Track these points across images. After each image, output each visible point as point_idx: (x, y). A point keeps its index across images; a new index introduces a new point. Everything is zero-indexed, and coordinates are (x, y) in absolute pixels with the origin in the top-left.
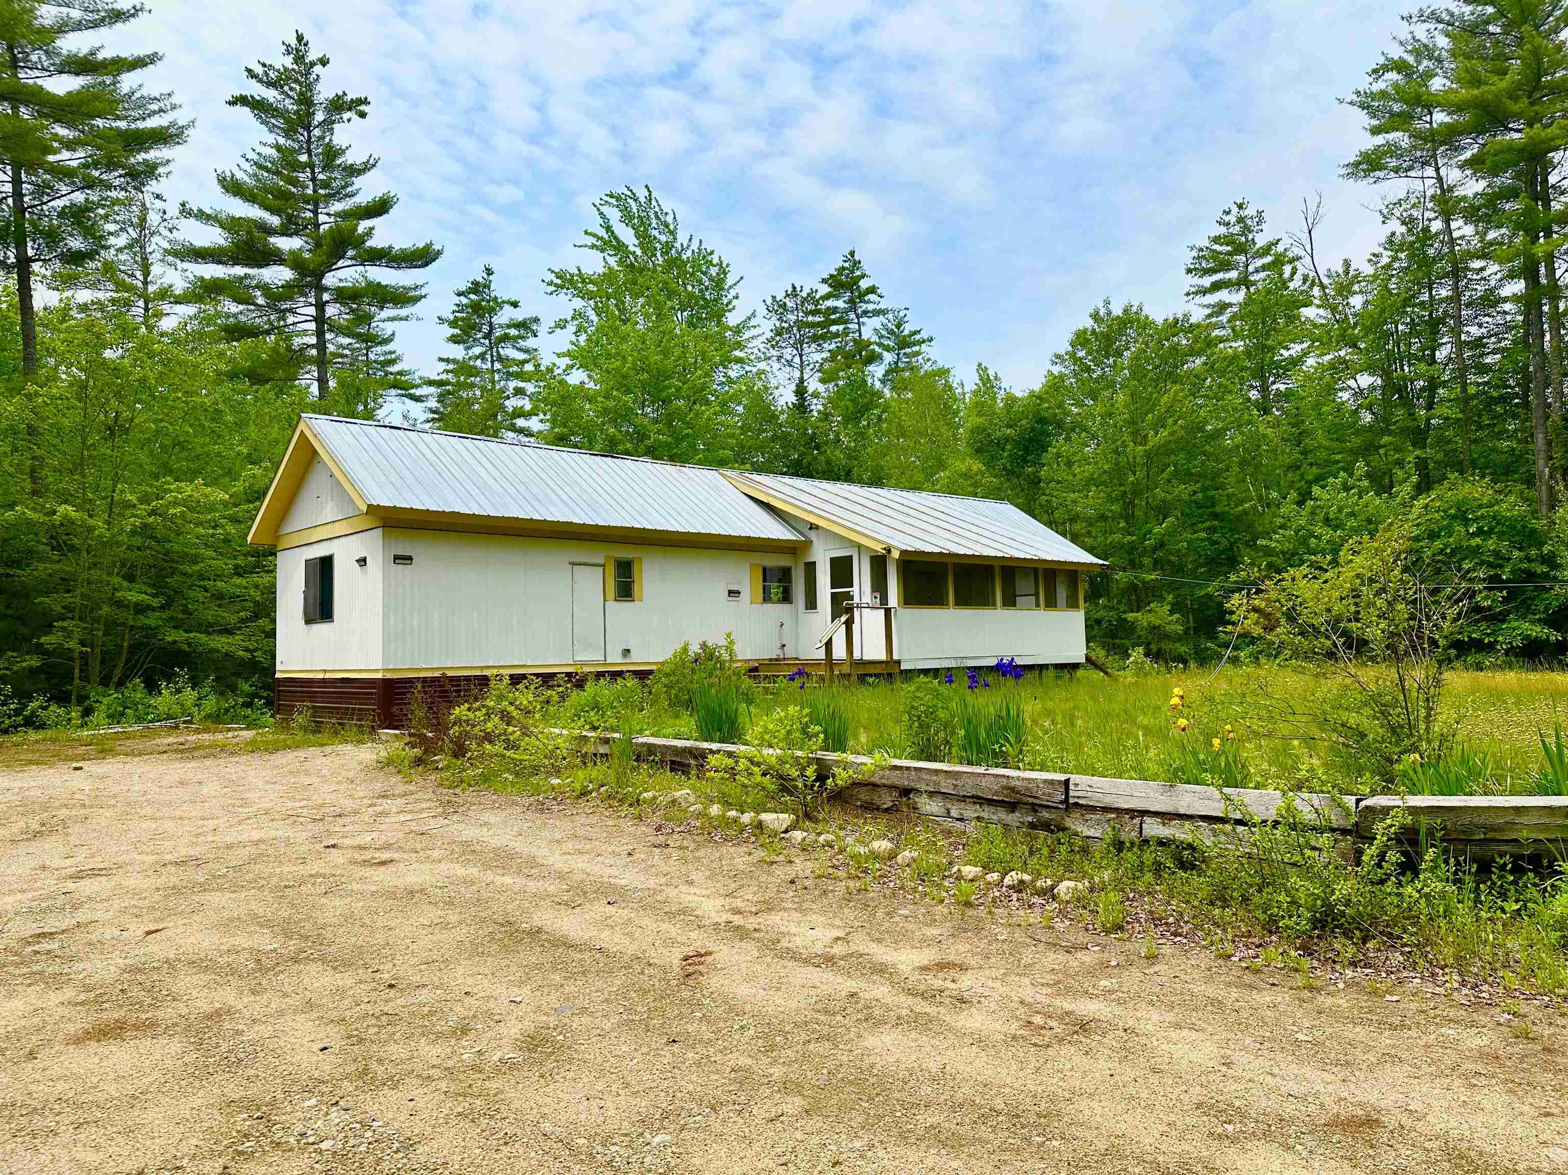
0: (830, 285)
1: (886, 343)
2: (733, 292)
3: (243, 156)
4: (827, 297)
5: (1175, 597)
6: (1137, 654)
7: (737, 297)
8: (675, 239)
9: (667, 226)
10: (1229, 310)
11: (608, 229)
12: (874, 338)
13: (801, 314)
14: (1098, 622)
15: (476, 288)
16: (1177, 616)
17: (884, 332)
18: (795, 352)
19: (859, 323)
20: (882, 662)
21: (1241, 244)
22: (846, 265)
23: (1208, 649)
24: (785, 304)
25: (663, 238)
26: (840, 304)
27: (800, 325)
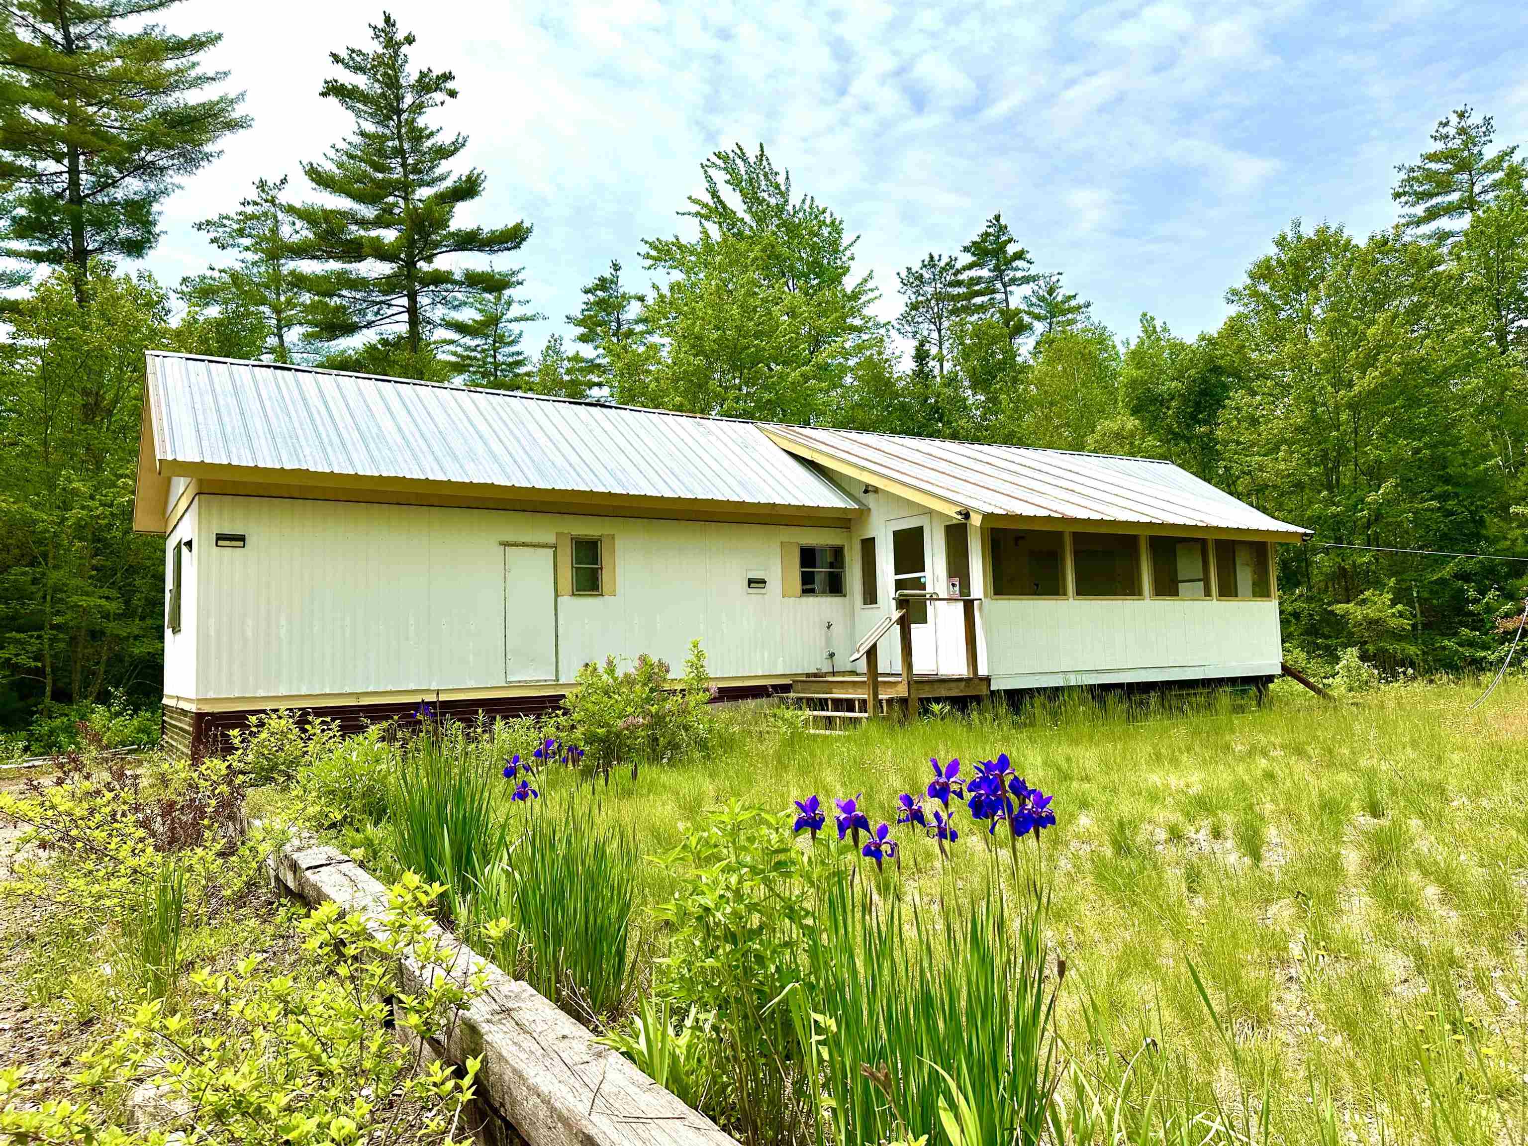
0: (973, 254)
1: (1036, 311)
2: (848, 253)
3: (333, 147)
4: (970, 267)
5: (1398, 582)
6: (1350, 656)
7: (853, 259)
8: (787, 201)
9: (777, 187)
10: (1449, 241)
11: (714, 194)
12: (1024, 307)
13: (939, 285)
14: (1296, 615)
15: (603, 284)
16: (1400, 607)
17: (1034, 300)
18: (933, 327)
19: (1006, 293)
20: (960, 680)
21: (1463, 160)
22: (991, 230)
23: (1444, 648)
24: (922, 275)
25: (773, 201)
26: (985, 273)
27: (939, 297)
